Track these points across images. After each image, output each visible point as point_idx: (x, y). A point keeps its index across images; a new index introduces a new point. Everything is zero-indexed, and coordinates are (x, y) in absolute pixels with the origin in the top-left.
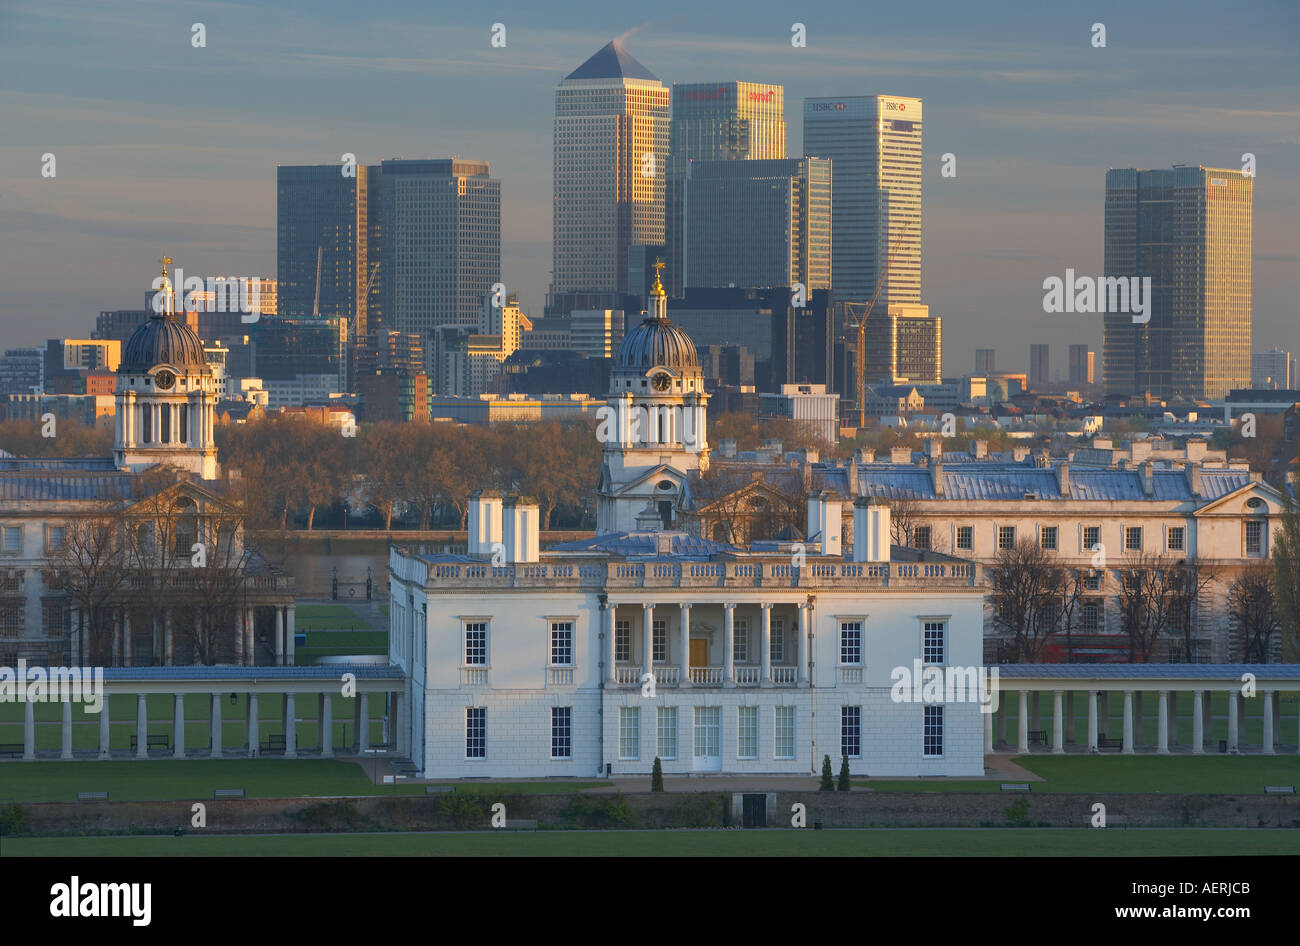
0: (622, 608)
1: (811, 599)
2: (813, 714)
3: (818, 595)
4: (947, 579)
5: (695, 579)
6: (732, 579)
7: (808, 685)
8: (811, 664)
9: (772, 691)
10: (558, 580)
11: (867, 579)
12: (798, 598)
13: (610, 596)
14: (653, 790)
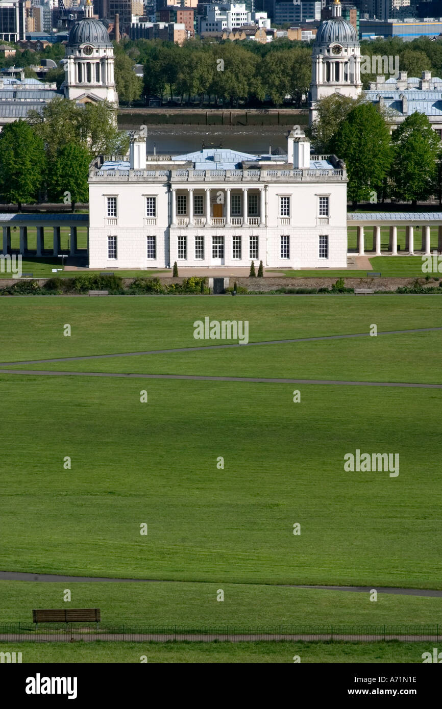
0: (178, 191)
1: (266, 187)
2: (267, 239)
3: (269, 185)
4: (329, 177)
5: (212, 178)
6: (229, 177)
7: (264, 226)
8: (266, 216)
9: (247, 229)
10: (149, 178)
11: (292, 177)
12: (260, 186)
13: (172, 185)
14: (174, 276)
